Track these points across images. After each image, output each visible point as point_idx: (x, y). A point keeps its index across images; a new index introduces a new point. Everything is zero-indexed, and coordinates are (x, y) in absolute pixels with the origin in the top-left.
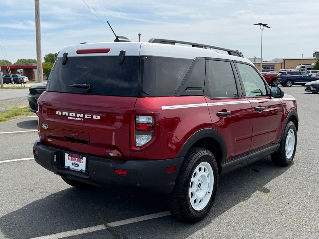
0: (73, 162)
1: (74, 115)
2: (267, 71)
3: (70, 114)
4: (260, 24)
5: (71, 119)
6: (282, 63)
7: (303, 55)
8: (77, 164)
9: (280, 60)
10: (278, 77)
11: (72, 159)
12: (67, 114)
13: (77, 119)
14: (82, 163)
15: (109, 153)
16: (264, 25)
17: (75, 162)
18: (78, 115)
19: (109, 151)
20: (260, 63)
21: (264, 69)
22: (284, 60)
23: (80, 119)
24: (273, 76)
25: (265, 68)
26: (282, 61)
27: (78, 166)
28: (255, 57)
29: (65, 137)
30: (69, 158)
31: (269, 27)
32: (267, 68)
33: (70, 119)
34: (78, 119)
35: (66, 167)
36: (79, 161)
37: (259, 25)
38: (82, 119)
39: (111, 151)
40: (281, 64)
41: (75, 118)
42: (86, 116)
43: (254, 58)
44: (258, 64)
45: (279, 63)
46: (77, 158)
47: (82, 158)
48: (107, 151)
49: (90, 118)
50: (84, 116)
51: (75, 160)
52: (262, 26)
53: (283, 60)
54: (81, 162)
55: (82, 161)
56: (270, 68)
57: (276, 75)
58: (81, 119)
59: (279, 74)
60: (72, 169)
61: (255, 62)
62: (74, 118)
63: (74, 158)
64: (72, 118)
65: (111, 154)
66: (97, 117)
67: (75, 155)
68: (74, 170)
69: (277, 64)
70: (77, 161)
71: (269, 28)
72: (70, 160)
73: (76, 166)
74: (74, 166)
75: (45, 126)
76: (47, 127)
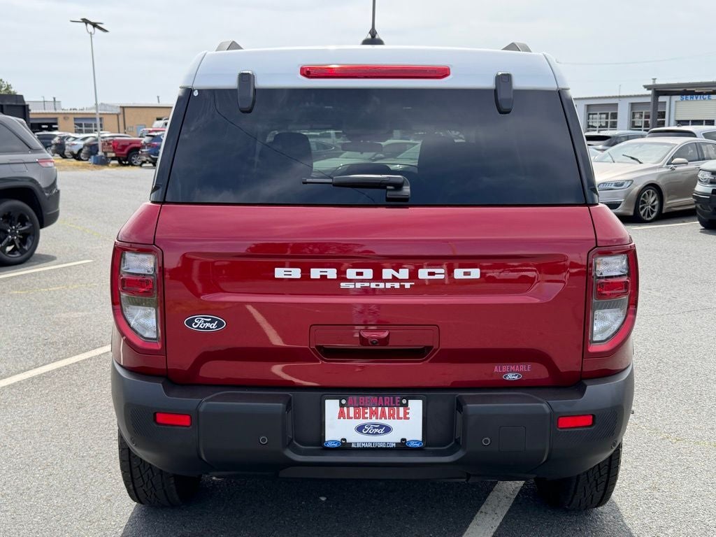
0: (361, 422)
1: (368, 274)
2: (87, 132)
3: (351, 273)
4: (86, 21)
6: (118, 115)
7: (158, 97)
8: (381, 426)
9: (112, 106)
10: (143, 147)
11: (355, 413)
12: (332, 273)
13: (382, 285)
14: (408, 418)
15: (505, 373)
16: (95, 25)
17: (374, 420)
18: (388, 273)
19: (505, 368)
20: (95, 114)
21: (79, 128)
22: (123, 108)
23: (397, 285)
24: (130, 144)
25: (80, 125)
26: (119, 111)
27: (388, 429)
28: (54, 98)
29: (319, 348)
30: (342, 413)
31: (106, 31)
32: (87, 126)
33: (351, 287)
34: (389, 285)
35: (330, 445)
36: (392, 415)
37: (84, 24)
38: (407, 285)
39: (512, 368)
40: (116, 117)
41: (373, 285)
42: (423, 274)
43: (53, 100)
44: (64, 115)
45: (112, 114)
46: (383, 407)
47: (405, 405)
48: (496, 370)
49: (441, 277)
50: (413, 274)
51: (372, 413)
52: (90, 27)
53: (121, 107)
54: (401, 416)
55: (406, 413)
56: (91, 124)
57: (138, 142)
58: (402, 286)
59: (146, 140)
60: (358, 446)
61: (55, 109)
62: (367, 284)
63: (368, 411)
64: (359, 285)
65: (511, 377)
66: (467, 274)
67: (374, 400)
68: (370, 446)
69: (107, 116)
70: (383, 416)
71: (107, 33)
72: (349, 418)
73: (377, 433)
74: (368, 433)
75: (205, 322)
76: (220, 324)
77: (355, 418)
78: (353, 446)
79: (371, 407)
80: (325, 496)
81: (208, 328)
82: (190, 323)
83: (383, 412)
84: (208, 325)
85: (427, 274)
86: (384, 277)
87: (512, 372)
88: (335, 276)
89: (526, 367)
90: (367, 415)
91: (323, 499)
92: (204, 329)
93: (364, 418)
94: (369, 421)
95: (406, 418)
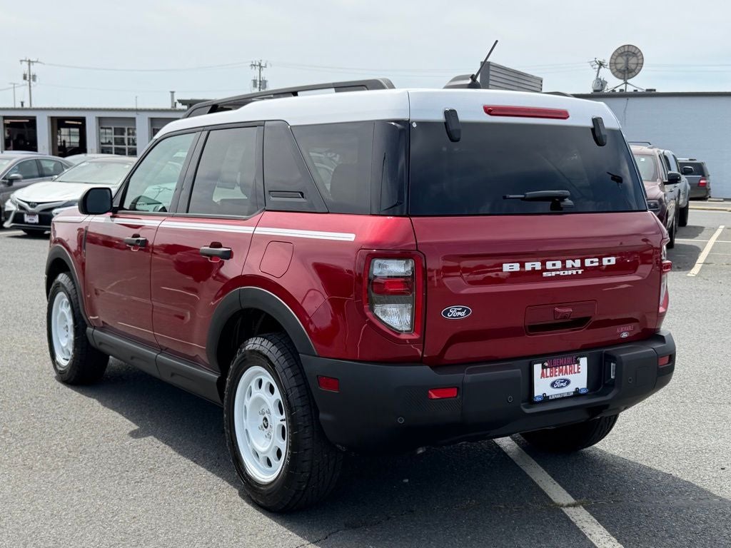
0: (554, 379)
1: (559, 264)
3: (549, 265)
5: (552, 276)
8: (565, 380)
11: (551, 373)
13: (566, 273)
15: (621, 333)
17: (560, 377)
18: (569, 263)
23: (574, 272)
27: (568, 382)
30: (543, 372)
33: (550, 275)
34: (570, 272)
35: (538, 399)
36: (571, 371)
38: (580, 272)
41: (561, 273)
42: (588, 263)
46: (566, 365)
47: (578, 362)
48: (617, 331)
49: (597, 264)
50: (583, 263)
51: (561, 371)
54: (576, 371)
55: (579, 368)
58: (577, 272)
60: (553, 397)
62: (558, 273)
63: (557, 370)
64: (554, 274)
65: (625, 335)
66: (609, 261)
67: (561, 361)
68: (559, 396)
70: (566, 372)
72: (547, 377)
73: (562, 387)
74: (557, 387)
75: (458, 311)
76: (468, 312)
77: (551, 376)
78: (550, 398)
79: (559, 366)
80: (406, 478)
81: (460, 316)
82: (446, 313)
83: (566, 369)
84: (459, 313)
85: (589, 262)
86: (567, 266)
87: (625, 331)
88: (540, 268)
89: (630, 327)
90: (557, 374)
91: (407, 481)
92: (456, 317)
93: (556, 376)
94: (558, 378)
95: (579, 372)
